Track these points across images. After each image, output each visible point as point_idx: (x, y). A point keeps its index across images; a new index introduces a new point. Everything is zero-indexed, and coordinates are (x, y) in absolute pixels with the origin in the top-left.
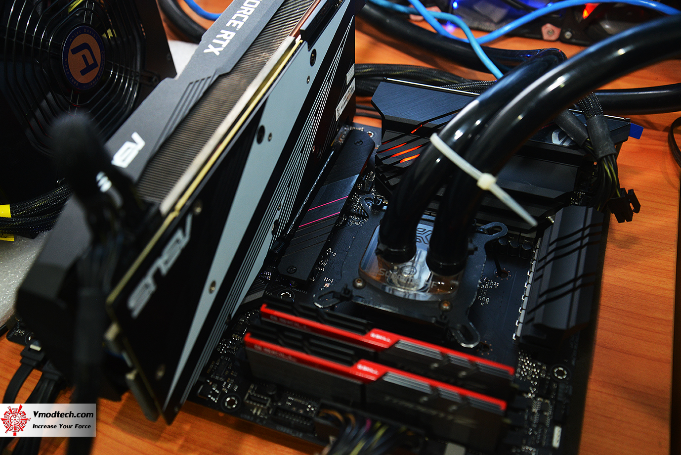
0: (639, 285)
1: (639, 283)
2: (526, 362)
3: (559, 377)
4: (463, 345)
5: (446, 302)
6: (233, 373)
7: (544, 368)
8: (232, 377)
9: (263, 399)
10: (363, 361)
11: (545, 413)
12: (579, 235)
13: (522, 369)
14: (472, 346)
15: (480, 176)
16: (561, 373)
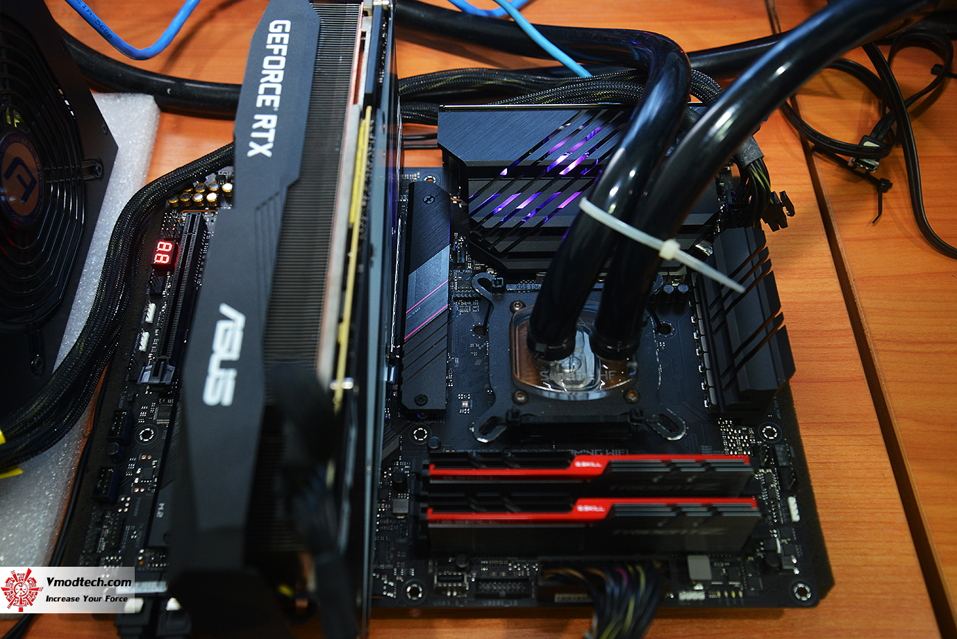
0: (804, 295)
1: (803, 293)
2: (730, 430)
3: (770, 438)
4: (669, 439)
5: (631, 391)
6: (401, 554)
7: (751, 432)
8: (401, 560)
9: (457, 576)
10: (580, 501)
11: (772, 486)
12: (749, 266)
13: (728, 441)
14: (679, 437)
15: (661, 246)
16: (770, 433)
